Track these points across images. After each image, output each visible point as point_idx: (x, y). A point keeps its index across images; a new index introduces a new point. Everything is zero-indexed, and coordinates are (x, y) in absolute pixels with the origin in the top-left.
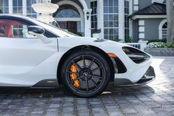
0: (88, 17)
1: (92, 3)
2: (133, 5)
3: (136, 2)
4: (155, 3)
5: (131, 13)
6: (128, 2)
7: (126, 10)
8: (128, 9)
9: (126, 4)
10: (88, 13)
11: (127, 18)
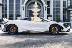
0: (46, 9)
1: (47, 2)
2: (68, 3)
3: (69, 2)
5: (66, 7)
6: (65, 2)
7: (64, 6)
8: (65, 5)
9: (64, 2)
10: (46, 7)
11: (65, 10)
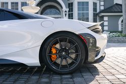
0: (66, 14)
1: (69, 4)
2: (100, 6)
3: (102, 3)
4: (117, 4)
6: (96, 4)
7: (95, 9)
11: (95, 15)
